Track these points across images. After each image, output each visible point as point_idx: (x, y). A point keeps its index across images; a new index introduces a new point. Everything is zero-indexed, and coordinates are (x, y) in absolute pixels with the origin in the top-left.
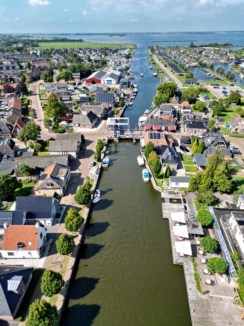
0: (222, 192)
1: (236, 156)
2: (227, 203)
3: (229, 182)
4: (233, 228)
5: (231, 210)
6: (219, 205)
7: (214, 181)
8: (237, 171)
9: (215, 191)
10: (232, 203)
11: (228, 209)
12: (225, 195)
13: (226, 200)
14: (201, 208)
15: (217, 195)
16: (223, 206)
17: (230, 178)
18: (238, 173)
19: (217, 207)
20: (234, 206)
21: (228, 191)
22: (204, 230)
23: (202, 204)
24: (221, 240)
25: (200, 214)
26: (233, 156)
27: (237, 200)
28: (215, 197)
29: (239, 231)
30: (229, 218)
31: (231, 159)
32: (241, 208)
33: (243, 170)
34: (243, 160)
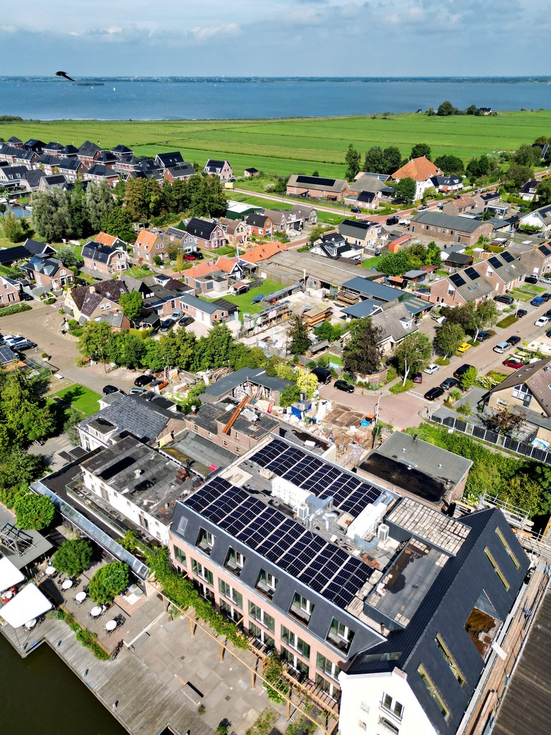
0: (43, 439)
1: (29, 354)
2: (63, 454)
3: (43, 413)
4: (98, 493)
5: (78, 462)
6: (51, 467)
7: (13, 426)
8: (47, 383)
9: (26, 444)
10: (73, 448)
11: (71, 465)
12: (51, 441)
13: (57, 449)
14: (17, 498)
15: (36, 450)
16: (58, 464)
17: (42, 404)
18: (51, 386)
19: (48, 474)
20: (78, 451)
21: (52, 430)
22: (48, 539)
23: (14, 488)
24: (91, 531)
25: (20, 511)
26: (22, 358)
27: (77, 438)
28: (32, 458)
29: (111, 491)
30: (83, 480)
31: (21, 364)
32: (92, 449)
33: (58, 376)
34: (45, 356)
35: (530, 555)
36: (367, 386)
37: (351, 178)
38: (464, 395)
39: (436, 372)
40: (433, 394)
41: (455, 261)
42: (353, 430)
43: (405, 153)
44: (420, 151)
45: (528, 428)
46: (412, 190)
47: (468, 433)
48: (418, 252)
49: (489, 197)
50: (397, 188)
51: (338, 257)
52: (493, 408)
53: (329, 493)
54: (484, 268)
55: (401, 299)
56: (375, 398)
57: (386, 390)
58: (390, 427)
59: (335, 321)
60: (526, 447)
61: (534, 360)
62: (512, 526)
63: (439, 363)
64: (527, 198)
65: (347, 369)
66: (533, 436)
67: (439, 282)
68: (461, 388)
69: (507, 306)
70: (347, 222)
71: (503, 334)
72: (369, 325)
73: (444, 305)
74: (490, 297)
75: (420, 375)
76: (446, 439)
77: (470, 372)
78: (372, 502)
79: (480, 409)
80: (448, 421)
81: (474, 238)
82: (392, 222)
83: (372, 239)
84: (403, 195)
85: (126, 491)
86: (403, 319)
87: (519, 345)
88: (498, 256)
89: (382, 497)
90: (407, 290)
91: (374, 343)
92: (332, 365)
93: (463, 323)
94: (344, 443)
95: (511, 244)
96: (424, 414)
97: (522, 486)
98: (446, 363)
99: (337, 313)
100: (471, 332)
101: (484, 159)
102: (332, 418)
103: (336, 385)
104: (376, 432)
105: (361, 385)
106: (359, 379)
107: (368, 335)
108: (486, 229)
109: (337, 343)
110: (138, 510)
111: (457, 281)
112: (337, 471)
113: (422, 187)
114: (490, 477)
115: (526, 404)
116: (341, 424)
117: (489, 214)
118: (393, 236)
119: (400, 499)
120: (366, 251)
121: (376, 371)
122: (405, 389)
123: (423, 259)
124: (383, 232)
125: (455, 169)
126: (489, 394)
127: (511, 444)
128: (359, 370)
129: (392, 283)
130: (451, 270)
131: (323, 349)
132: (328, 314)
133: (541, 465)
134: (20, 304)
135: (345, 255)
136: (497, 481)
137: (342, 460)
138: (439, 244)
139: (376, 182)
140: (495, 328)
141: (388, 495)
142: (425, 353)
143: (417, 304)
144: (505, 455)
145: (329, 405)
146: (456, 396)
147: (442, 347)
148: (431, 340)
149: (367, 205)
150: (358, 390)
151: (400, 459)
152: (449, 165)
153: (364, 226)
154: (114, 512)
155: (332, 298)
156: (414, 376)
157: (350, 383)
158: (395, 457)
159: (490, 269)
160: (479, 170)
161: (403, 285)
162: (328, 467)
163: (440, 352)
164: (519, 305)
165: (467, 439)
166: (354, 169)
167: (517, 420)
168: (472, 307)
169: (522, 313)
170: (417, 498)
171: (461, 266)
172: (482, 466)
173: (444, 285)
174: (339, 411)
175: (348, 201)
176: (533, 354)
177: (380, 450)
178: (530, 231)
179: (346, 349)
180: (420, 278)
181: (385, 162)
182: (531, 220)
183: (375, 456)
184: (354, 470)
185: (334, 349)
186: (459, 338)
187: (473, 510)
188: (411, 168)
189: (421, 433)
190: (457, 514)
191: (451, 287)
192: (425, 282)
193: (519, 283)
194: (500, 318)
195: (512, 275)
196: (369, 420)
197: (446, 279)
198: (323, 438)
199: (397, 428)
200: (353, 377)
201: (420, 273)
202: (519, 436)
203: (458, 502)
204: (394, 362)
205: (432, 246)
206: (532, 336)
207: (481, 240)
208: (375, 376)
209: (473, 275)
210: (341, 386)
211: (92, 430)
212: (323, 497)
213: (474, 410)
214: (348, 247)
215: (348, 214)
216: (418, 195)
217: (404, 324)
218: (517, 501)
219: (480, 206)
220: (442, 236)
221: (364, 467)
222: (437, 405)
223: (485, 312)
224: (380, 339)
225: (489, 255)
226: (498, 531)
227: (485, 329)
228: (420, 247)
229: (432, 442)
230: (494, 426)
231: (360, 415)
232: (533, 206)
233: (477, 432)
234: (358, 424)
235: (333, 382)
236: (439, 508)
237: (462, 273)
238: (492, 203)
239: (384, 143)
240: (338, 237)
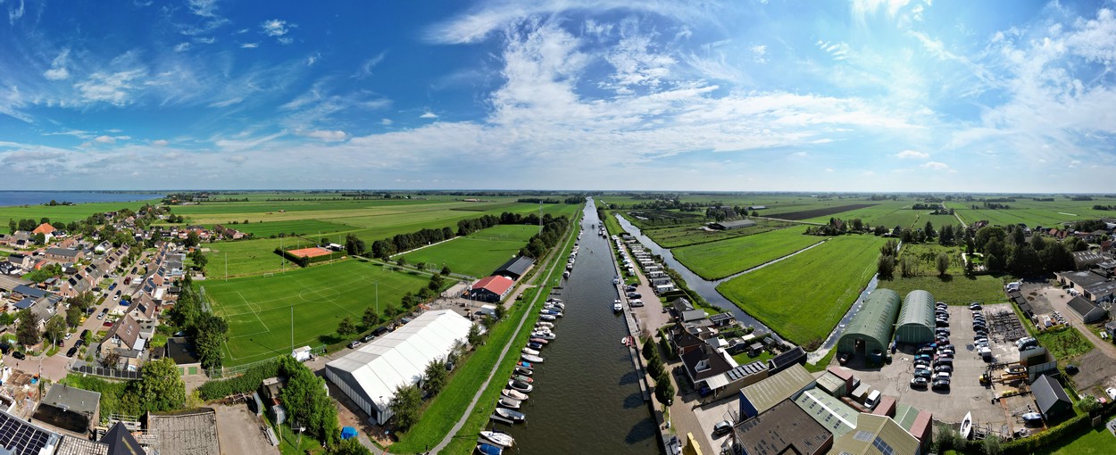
35: (144, 448)
36: (32, 354)
37: (12, 234)
38: (88, 349)
39: (71, 339)
40: (71, 353)
41: (70, 271)
42: (27, 387)
43: (38, 222)
44: (44, 221)
45: (123, 360)
46: (44, 238)
47: (95, 374)
48: (50, 268)
49: (79, 239)
50: (36, 237)
51: (9, 274)
52: (104, 353)
53: (13, 444)
54: (84, 274)
55: (45, 296)
56: (37, 362)
57: (44, 355)
58: (49, 381)
59: (10, 312)
60: (125, 373)
61: (117, 320)
62: (131, 431)
63: (71, 332)
64: (96, 239)
65: (20, 343)
66: (127, 364)
67: (63, 284)
68: (85, 345)
69: (98, 293)
70: (12, 255)
71: (100, 308)
72: (30, 312)
73: (68, 297)
74: (90, 289)
75: (62, 341)
76: (85, 383)
77: (88, 334)
78: (43, 446)
79: (98, 356)
80: (82, 369)
81: (76, 259)
82: (35, 254)
83: (26, 263)
84: (39, 240)
86: (48, 307)
87: (109, 312)
88: (89, 266)
89: (50, 439)
90: (48, 290)
91: (33, 324)
92: (10, 341)
93: (80, 305)
94: (22, 397)
95: (94, 260)
96: (69, 368)
97: (129, 400)
98: (75, 331)
99: (11, 306)
100: (84, 310)
101: (74, 223)
102: (12, 381)
103: (13, 355)
104: (41, 387)
105: (29, 353)
106: (27, 349)
107: (30, 320)
108: (81, 254)
109: (12, 326)
111: (73, 282)
112: (18, 423)
113: (48, 237)
114: (112, 401)
115: (119, 345)
116: (19, 384)
117: (81, 247)
118: (37, 261)
119: (62, 438)
120: (24, 270)
121: (37, 343)
122: (55, 352)
123: (54, 272)
124: (31, 259)
125: (62, 228)
126: (100, 345)
127: (118, 373)
128: (27, 343)
129: (39, 287)
130: (68, 276)
131: (4, 331)
132: (6, 307)
133: (135, 381)
135: (13, 272)
136: (116, 401)
137: (21, 413)
138: (60, 264)
139: (25, 235)
140: (96, 306)
141: (54, 436)
142: (64, 329)
143: (54, 298)
144: (116, 382)
145: (10, 369)
146: (83, 351)
147: (72, 322)
148: (65, 318)
149: (22, 247)
150: (27, 357)
151: (59, 405)
152: (59, 227)
153: (21, 257)
155: (7, 298)
156: (59, 343)
157: (22, 353)
158: (55, 403)
159: (87, 274)
160: (72, 228)
161: (45, 288)
162: (11, 420)
163: (71, 325)
164: (104, 291)
165: (94, 378)
166: (14, 230)
167: (117, 357)
168: (82, 296)
169: (106, 295)
170: (72, 434)
171: (73, 274)
172: (106, 395)
173: (66, 285)
174: (17, 374)
175: (12, 245)
176: (116, 316)
177: (44, 400)
178: (100, 253)
179: (18, 329)
180: (53, 283)
181: (29, 226)
182: (99, 248)
183: (42, 406)
184: (30, 421)
185: (11, 330)
186: (79, 314)
187: (107, 429)
188: (41, 228)
189: (68, 381)
190: (99, 437)
191: (70, 287)
192: (57, 285)
193: (101, 279)
194: (97, 300)
195: (97, 275)
196: (36, 378)
197: (67, 282)
198: (7, 397)
199: (54, 382)
200: (23, 348)
201: (53, 279)
202: (120, 367)
203: (98, 428)
204: (46, 335)
205: (57, 264)
206: (113, 307)
207: (80, 259)
208: (37, 346)
209: (79, 277)
210: (18, 356)
212: (9, 448)
213: (95, 357)
214: (14, 268)
215: (13, 251)
216: (47, 240)
217: (49, 310)
218: (129, 411)
219: (76, 244)
220: (61, 261)
221: (36, 416)
222: (74, 359)
223: (89, 298)
224: (37, 321)
225: (85, 267)
226: (124, 440)
227: (91, 307)
228: (51, 266)
229: (75, 386)
230: (108, 364)
231: (30, 376)
232: (99, 242)
233: (99, 372)
234: (29, 383)
235: (12, 353)
236: (87, 438)
237: (74, 277)
238: (81, 242)
239: (28, 217)
240: (8, 263)
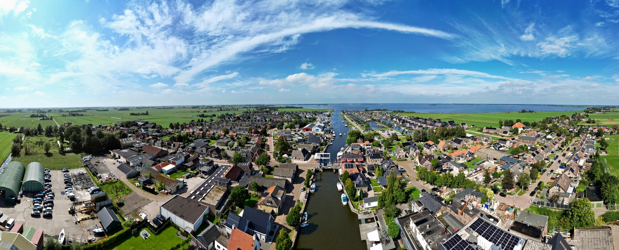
0: (402, 203)
1: (404, 174)
2: (406, 211)
3: (403, 194)
4: (414, 231)
5: (409, 215)
6: (401, 214)
7: (394, 195)
8: (406, 184)
9: (396, 203)
10: (409, 209)
11: (407, 216)
12: (403, 204)
13: (404, 207)
14: (390, 222)
15: (398, 206)
16: (404, 214)
17: (403, 191)
18: (407, 185)
19: (400, 217)
20: (410, 211)
21: (404, 200)
22: (395, 243)
23: (389, 218)
24: (408, 247)
25: (390, 228)
26: (401, 174)
27: (411, 206)
28: (397, 208)
29: (418, 231)
30: (410, 223)
31: (401, 176)
32: (415, 211)
33: (410, 183)
34: (407, 175)
35: (572, 247)
36: (510, 194)
37: (501, 128)
38: (542, 192)
39: (532, 186)
40: (532, 194)
41: (533, 149)
42: (507, 212)
43: (515, 122)
44: (518, 121)
45: (561, 199)
46: (518, 130)
47: (545, 206)
48: (521, 147)
49: (538, 131)
50: (514, 130)
51: (499, 150)
52: (551, 195)
53: (499, 243)
54: (540, 150)
55: (518, 162)
56: (513, 198)
57: (517, 195)
58: (520, 209)
59: (499, 171)
60: (562, 206)
61: (558, 176)
62: (565, 238)
63: (533, 182)
64: (547, 131)
65: (503, 188)
66: (563, 201)
67: (528, 156)
68: (540, 190)
69: (548, 161)
70: (500, 139)
71: (549, 170)
72: (509, 171)
73: (531, 163)
74: (543, 159)
75: (527, 188)
76: (540, 211)
77: (542, 184)
78: (516, 245)
79: (547, 196)
80: (538, 203)
81: (536, 143)
82: (513, 139)
83: (508, 144)
84: (515, 132)
85: (423, 233)
86: (519, 169)
87: (554, 172)
88: (543, 147)
89: (520, 241)
90: (519, 159)
91: (511, 178)
92: (498, 187)
93: (538, 168)
94: (504, 218)
95: (546, 143)
96: (531, 202)
97: (564, 220)
98: (535, 182)
99: (499, 168)
100: (540, 171)
101: (535, 122)
102: (499, 209)
103: (500, 195)
104: (515, 212)
105: (508, 194)
106: (508, 191)
107: (509, 175)
108: (538, 140)
109: (499, 179)
110: (426, 243)
111: (534, 155)
112: (502, 232)
113: (520, 130)
114: (554, 221)
115: (559, 190)
116: (503, 210)
117: (539, 136)
118: (514, 143)
119: (526, 241)
120: (507, 148)
121: (513, 188)
122: (523, 193)
123: (523, 149)
124: (511, 142)
125: (528, 125)
126: (549, 190)
127: (558, 206)
128: (507, 188)
129: (515, 157)
130: (531, 152)
131: (495, 181)
132: (496, 168)
133: (567, 210)
134: (405, 158)
135: (501, 149)
136: (557, 221)
137: (504, 226)
138: (527, 145)
139: (508, 129)
140: (546, 168)
141: (522, 239)
142: (528, 180)
143: (523, 163)
144: (557, 210)
145: (498, 202)
146: (539, 193)
147: (533, 177)
148: (529, 175)
149: (506, 135)
150: (507, 196)
151: (525, 222)
152: (526, 124)
153: (505, 140)
154: (418, 241)
155: (497, 163)
156: (526, 188)
157: (504, 193)
158: (522, 221)
159: (542, 150)
160: (534, 125)
161: (518, 158)
162: (499, 230)
163: (532, 178)
164: (551, 160)
165: (545, 208)
166: (501, 125)
167: (558, 197)
168: (539, 163)
169: (552, 163)
170: (532, 238)
171: (534, 150)
172: (551, 217)
173: (530, 156)
174: (502, 205)
175: (500, 134)
176: (558, 174)
177: (517, 219)
178: (549, 139)
179: (502, 181)
180: (523, 155)
181: (510, 124)
182: (549, 137)
183: (515, 223)
184: (509, 230)
185: (499, 181)
186: (537, 173)
187: (551, 236)
188: (516, 125)
189: (530, 210)
190: (547, 241)
191: (532, 157)
192: (525, 156)
193: (550, 153)
194: (547, 165)
195: (547, 152)
196: (512, 207)
197: (530, 155)
198: (496, 217)
199: (522, 209)
200: (505, 191)
201: (523, 153)
202: (560, 202)
203: (546, 235)
204: (518, 184)
205: (525, 145)
206: (556, 169)
207: (538, 143)
208: (513, 190)
209: (538, 153)
210: (502, 195)
211: (416, 204)
212: (498, 245)
213: (545, 197)
214: (501, 147)
215: (501, 137)
216: (519, 132)
217: (520, 170)
218: (564, 227)
219: (536, 134)
220: (528, 143)
221: (512, 228)
222: (534, 197)
223: (543, 164)
224: (513, 176)
225: (541, 147)
226: (561, 242)
227: (544, 169)
228: (522, 146)
229: (534, 212)
230: (553, 201)
231: (509, 206)
232: (549, 133)
233: (548, 205)
234: (508, 210)
235: (499, 193)
236: (540, 241)
237: (534, 152)
238: (539, 133)
239: (509, 119)
240: (498, 144)
